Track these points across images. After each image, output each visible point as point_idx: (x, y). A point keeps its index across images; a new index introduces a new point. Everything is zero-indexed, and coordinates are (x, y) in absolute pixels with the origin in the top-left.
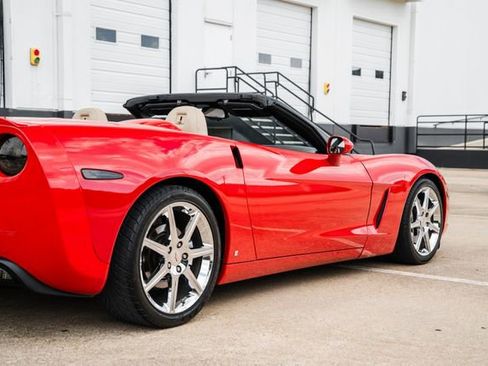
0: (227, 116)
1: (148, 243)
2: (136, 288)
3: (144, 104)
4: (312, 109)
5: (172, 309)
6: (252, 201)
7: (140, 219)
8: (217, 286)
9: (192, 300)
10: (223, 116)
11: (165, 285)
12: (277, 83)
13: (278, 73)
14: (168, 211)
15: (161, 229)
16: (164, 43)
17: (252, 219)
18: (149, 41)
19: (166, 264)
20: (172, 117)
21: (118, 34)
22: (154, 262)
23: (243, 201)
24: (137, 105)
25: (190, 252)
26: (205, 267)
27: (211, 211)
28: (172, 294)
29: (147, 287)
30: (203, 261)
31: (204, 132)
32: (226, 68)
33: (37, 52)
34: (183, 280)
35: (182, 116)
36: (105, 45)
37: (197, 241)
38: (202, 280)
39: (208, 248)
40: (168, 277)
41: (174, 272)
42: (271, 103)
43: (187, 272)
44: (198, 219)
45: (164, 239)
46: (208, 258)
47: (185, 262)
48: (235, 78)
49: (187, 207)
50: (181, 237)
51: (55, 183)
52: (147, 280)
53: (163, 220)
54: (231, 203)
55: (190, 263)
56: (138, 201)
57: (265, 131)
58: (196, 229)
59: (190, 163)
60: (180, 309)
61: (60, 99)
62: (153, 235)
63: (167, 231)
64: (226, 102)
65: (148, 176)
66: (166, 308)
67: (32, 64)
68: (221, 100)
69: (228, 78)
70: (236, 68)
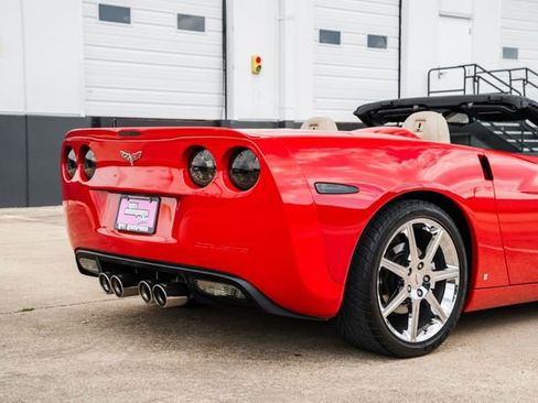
0: (471, 121)
1: (385, 263)
2: (373, 313)
3: (376, 110)
5: (413, 337)
6: (503, 217)
7: (377, 237)
8: (463, 314)
9: (435, 328)
10: (467, 121)
11: (404, 310)
12: (526, 81)
13: (527, 69)
14: (407, 229)
15: (399, 248)
16: (392, 42)
17: (504, 238)
18: (376, 41)
19: (405, 288)
20: (410, 124)
21: (342, 35)
22: (393, 284)
23: (492, 217)
24: (368, 112)
25: (432, 274)
26: (450, 291)
27: (456, 230)
28: (413, 321)
29: (386, 312)
30: (448, 285)
31: (447, 140)
32: (463, 67)
33: (258, 60)
34: (424, 305)
35: (420, 122)
36: (329, 48)
37: (440, 262)
38: (447, 306)
39: (453, 269)
40: (408, 302)
41: (414, 296)
42: (525, 105)
43: (429, 296)
44: (441, 238)
45: (403, 260)
46: (452, 282)
47: (427, 285)
48: (474, 77)
49: (429, 223)
50: (422, 257)
51: (288, 198)
52: (385, 304)
53: (402, 238)
54: (479, 219)
55: (433, 286)
56: (375, 218)
57: (511, 137)
58: (439, 249)
59: (430, 176)
60: (422, 338)
61: (281, 108)
62: (391, 255)
63: (407, 250)
64: (470, 105)
65: (386, 190)
66: (406, 336)
67: (254, 73)
68: (466, 103)
69: (465, 78)
70: (476, 66)
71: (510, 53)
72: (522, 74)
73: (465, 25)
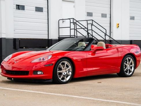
4: (106, 34)
12: (92, 25)
13: (92, 20)
16: (45, 10)
18: (39, 9)
21: (25, 7)
32: (70, 19)
48: (73, 22)
69: (70, 23)
70: (73, 19)
71: (90, 14)
72: (91, 22)
73: (72, 4)
